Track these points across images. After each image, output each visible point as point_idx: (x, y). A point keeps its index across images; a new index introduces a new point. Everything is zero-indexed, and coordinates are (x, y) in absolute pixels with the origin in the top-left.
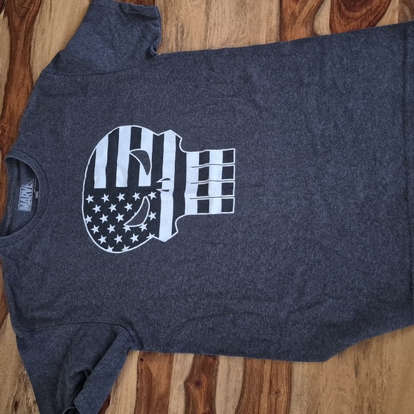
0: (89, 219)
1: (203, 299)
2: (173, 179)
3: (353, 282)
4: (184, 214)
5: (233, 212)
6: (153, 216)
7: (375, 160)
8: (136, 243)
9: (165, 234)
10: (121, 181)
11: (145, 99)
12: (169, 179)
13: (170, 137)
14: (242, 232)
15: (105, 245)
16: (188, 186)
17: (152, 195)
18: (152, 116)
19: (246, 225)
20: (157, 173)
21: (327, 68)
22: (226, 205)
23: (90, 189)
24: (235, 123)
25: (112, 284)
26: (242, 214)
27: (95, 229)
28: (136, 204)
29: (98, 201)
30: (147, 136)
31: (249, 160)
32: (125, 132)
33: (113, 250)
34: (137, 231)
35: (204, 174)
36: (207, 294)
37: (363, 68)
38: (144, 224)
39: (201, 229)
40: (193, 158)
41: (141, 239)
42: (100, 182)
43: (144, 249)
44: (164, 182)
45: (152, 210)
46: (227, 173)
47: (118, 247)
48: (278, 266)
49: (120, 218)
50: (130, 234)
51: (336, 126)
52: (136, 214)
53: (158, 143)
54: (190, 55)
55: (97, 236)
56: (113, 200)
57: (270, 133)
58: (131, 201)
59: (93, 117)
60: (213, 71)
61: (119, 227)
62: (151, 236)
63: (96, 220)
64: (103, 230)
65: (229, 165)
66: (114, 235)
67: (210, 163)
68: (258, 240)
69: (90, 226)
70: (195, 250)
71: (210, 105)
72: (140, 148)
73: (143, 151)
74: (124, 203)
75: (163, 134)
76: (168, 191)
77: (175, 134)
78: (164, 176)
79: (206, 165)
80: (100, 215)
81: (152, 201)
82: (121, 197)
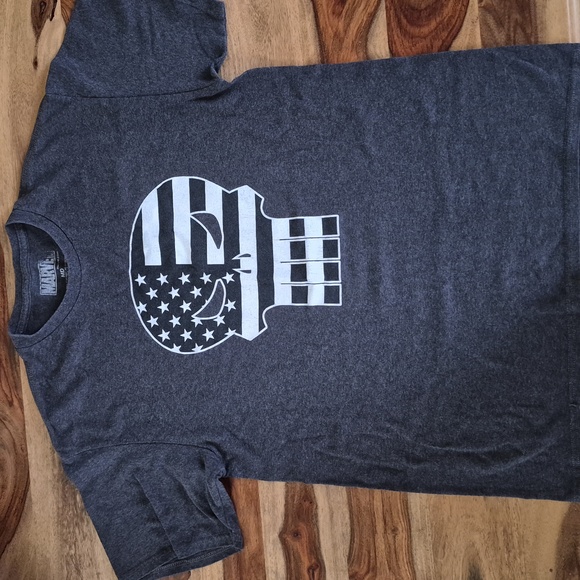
0: (142, 307)
1: (307, 416)
2: (254, 255)
3: (497, 397)
4: (274, 303)
5: (340, 304)
6: (231, 305)
7: (525, 236)
8: (212, 342)
9: (250, 329)
10: (183, 256)
11: (205, 138)
12: (249, 256)
13: (246, 196)
14: (352, 330)
15: (169, 343)
16: (277, 266)
17: (229, 278)
18: (218, 164)
19: (358, 322)
20: (232, 246)
21: (463, 101)
22: (330, 294)
23: (140, 266)
24: (337, 178)
25: (184, 394)
26: (352, 307)
27: (153, 321)
30: (214, 194)
31: (359, 233)
32: (181, 186)
33: (181, 350)
34: (211, 325)
35: (298, 250)
36: (311, 409)
37: (512, 102)
38: (221, 316)
39: (297, 325)
40: (280, 227)
41: (218, 336)
42: (153, 257)
43: (223, 349)
44: (242, 259)
45: (230, 297)
46: (329, 249)
47: (187, 346)
48: (402, 377)
49: (186, 307)
50: (201, 329)
51: (475, 187)
52: (207, 302)
53: (230, 204)
54: (265, 74)
55: (156, 331)
56: (174, 282)
57: (385, 194)
58: (200, 284)
59: (131, 161)
60: (301, 99)
61: (186, 319)
62: (231, 333)
63: (152, 309)
64: (164, 323)
65: (331, 237)
66: (179, 329)
67: (306, 236)
68: (375, 342)
69: (145, 316)
70: (291, 352)
71: (300, 150)
72: (204, 209)
73: (209, 215)
74: (189, 287)
75: (237, 192)
76: (249, 272)
77: (253, 192)
78: (243, 251)
79: (300, 239)
80: (157, 302)
81: (229, 286)
82: (185, 279)
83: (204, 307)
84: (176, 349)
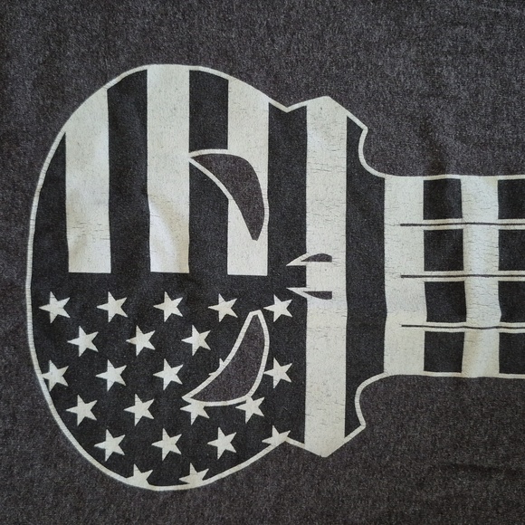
0: (56, 375)
2: (340, 257)
4: (381, 370)
6: (279, 373)
8: (230, 459)
9: (325, 431)
10: (167, 253)
12: (328, 259)
13: (326, 121)
16: (392, 286)
17: (280, 308)
18: (262, 41)
20: (288, 235)
22: (514, 352)
23: (54, 274)
27: (83, 410)
28: (222, 333)
29: (85, 313)
30: (250, 111)
32: (168, 87)
33: (151, 480)
34: (230, 419)
35: (443, 250)
40: (404, 196)
41: (245, 447)
42: (91, 252)
43: (257, 478)
46: (513, 251)
47: (168, 470)
50: (207, 428)
52: (223, 365)
53: (288, 136)
55: (90, 434)
56: (143, 315)
58: (207, 321)
62: (277, 439)
63: (82, 377)
64: (112, 414)
65: (517, 225)
66: (151, 430)
67: (466, 218)
69: (63, 397)
70: (421, 485)
71: (455, 24)
72: (225, 146)
73: (236, 159)
74: (180, 327)
75: (304, 109)
76: (326, 295)
77: (343, 114)
78: (313, 247)
79: (451, 224)
80: (95, 361)
81: (277, 326)
82: (170, 307)
83: (213, 376)
84: (139, 479)
